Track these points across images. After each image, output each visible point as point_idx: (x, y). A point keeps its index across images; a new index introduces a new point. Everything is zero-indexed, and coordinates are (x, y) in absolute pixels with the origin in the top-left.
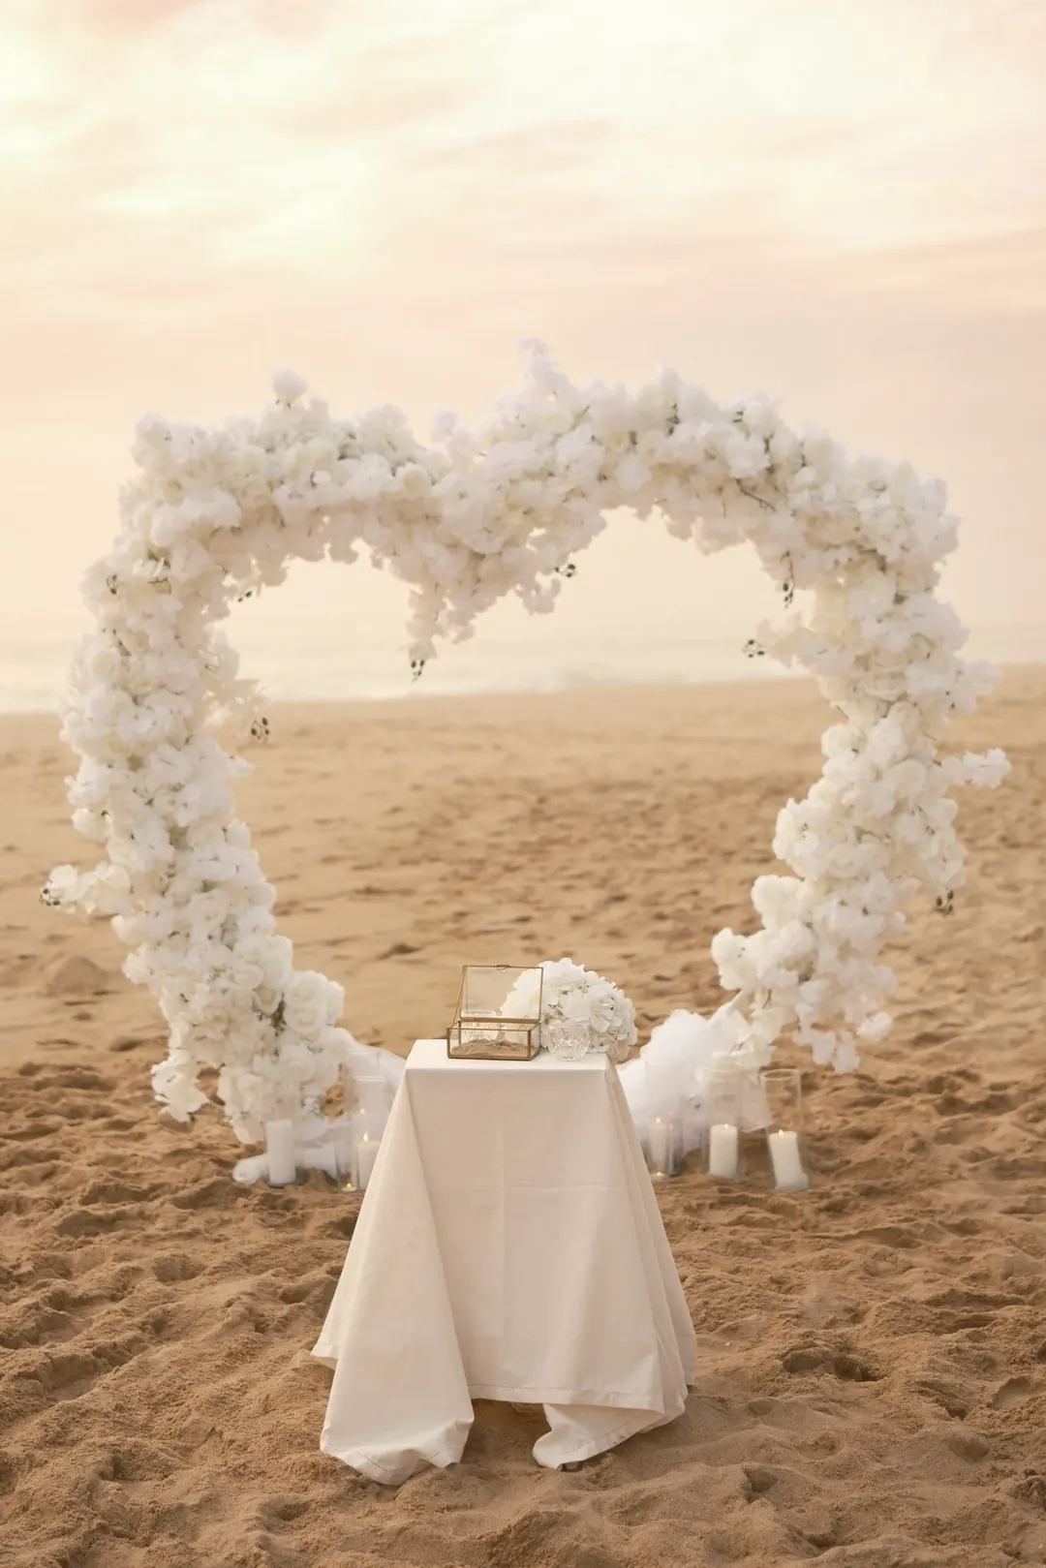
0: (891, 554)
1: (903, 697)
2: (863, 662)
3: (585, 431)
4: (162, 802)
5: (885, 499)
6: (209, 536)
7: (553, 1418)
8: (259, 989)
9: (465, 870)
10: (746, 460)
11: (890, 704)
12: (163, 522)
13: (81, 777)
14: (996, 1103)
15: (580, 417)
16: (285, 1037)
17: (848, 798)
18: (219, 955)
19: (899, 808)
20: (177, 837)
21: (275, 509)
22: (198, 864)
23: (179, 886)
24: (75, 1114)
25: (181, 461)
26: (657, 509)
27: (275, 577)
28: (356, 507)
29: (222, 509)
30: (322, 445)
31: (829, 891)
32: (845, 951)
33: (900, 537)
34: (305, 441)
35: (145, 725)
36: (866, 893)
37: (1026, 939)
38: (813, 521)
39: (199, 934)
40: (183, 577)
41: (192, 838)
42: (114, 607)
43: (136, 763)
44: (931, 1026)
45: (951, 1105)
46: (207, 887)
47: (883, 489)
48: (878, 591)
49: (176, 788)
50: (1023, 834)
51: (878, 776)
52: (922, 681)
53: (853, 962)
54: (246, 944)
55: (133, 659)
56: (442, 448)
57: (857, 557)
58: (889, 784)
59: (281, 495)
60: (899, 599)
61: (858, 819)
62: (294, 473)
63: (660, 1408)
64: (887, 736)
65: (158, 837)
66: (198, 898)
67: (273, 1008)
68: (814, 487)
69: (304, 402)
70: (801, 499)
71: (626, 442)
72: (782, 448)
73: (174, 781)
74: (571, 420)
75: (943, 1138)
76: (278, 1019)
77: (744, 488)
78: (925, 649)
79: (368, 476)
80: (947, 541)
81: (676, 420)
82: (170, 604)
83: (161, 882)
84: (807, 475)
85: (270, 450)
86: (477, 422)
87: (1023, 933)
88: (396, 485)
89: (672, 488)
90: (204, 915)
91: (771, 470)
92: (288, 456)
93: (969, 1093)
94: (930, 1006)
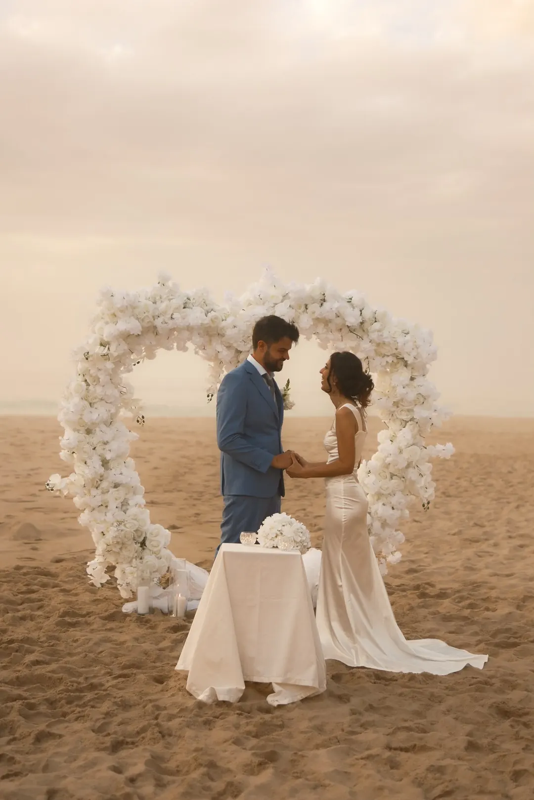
0: (410, 360)
1: (412, 419)
2: (396, 404)
3: (287, 303)
4: (99, 449)
5: (408, 337)
6: (127, 337)
7: (276, 688)
8: (136, 531)
9: (195, 496)
10: (352, 319)
11: (406, 422)
12: (108, 331)
13: (66, 437)
14: (442, 595)
15: (285, 296)
16: (146, 551)
17: (388, 460)
18: (121, 516)
19: (409, 466)
20: (105, 463)
21: (155, 327)
22: (114, 475)
23: (104, 485)
24: (44, 586)
25: (119, 306)
26: (314, 337)
27: (151, 356)
28: (189, 329)
29: (133, 326)
30: (177, 302)
31: (378, 499)
32: (384, 524)
33: (414, 353)
34: (170, 300)
35: (95, 416)
36: (394, 500)
37: (454, 534)
38: (378, 345)
39: (112, 505)
40: (116, 354)
41: (111, 465)
42: (86, 365)
43: (89, 432)
44: (414, 566)
45: (423, 595)
46: (116, 486)
47: (408, 333)
48: (404, 375)
49: (106, 443)
50: (452, 491)
51: (401, 452)
52: (420, 413)
53: (388, 530)
54: (132, 510)
55: (91, 388)
56: (227, 307)
57: (395, 361)
58: (406, 455)
59: (158, 322)
60: (412, 379)
61: (392, 469)
62: (164, 313)
63: (316, 686)
64: (406, 435)
65: (96, 463)
66: (112, 490)
67: (141, 540)
68: (379, 331)
69: (170, 284)
70: (374, 336)
71: (303, 308)
72: (367, 314)
73: (106, 440)
74: (281, 298)
75: (420, 607)
76: (143, 544)
77: (351, 330)
78: (422, 400)
79: (195, 316)
80: (433, 356)
81: (324, 301)
82: (109, 365)
83: (96, 483)
84: (376, 326)
85: (155, 303)
86: (244, 297)
87: (453, 532)
88: (207, 321)
89: (321, 328)
90: (113, 498)
91: (362, 323)
92: (162, 306)
93: (431, 591)
94: (413, 558)
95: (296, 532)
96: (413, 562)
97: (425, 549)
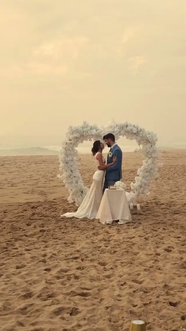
0: (151, 141)
1: (152, 157)
2: (147, 153)
3: (118, 127)
4: (70, 167)
5: (150, 135)
6: (76, 138)
7: (120, 220)
8: (80, 188)
10: (135, 131)
11: (150, 158)
12: (71, 137)
13: (61, 165)
14: (163, 204)
15: (117, 126)
16: (83, 194)
17: (146, 167)
18: (76, 185)
19: (151, 169)
20: (72, 171)
21: (83, 135)
22: (74, 174)
23: (71, 177)
25: (74, 130)
26: (125, 136)
27: (82, 142)
28: (92, 135)
29: (77, 135)
30: (89, 128)
31: (143, 178)
32: (145, 185)
33: (152, 139)
34: (87, 128)
35: (69, 159)
36: (148, 178)
37: (169, 190)
38: (142, 137)
39: (74, 182)
40: (73, 143)
41: (73, 171)
42: (66, 146)
43: (67, 163)
44: (156, 198)
45: (157, 204)
46: (75, 177)
47: (150, 134)
48: (149, 145)
49: (71, 166)
51: (149, 165)
52: (154, 155)
53: (146, 186)
54: (79, 183)
55: (67, 151)
56: (102, 129)
57: (147, 141)
58: (150, 166)
59: (84, 133)
60: (151, 146)
61: (147, 170)
62: (85, 131)
63: (129, 220)
64: (150, 161)
65: (70, 171)
66: (74, 178)
67: (82, 191)
68: (142, 133)
69: (87, 123)
70: (141, 135)
71: (122, 128)
72: (139, 129)
73: (71, 165)
74: (116, 126)
75: (156, 207)
76: (82, 192)
77: (135, 134)
78: (154, 152)
79: (94, 132)
80: (157, 140)
81: (127, 126)
82: (72, 145)
83: (69, 176)
84: (142, 132)
85: (83, 128)
86: (106, 126)
87: (169, 189)
88: (97, 133)
89: (127, 134)
90: (74, 180)
91: (138, 132)
92: (85, 129)
93: (159, 203)
95: (123, 185)
96: (155, 197)
97: (159, 194)
